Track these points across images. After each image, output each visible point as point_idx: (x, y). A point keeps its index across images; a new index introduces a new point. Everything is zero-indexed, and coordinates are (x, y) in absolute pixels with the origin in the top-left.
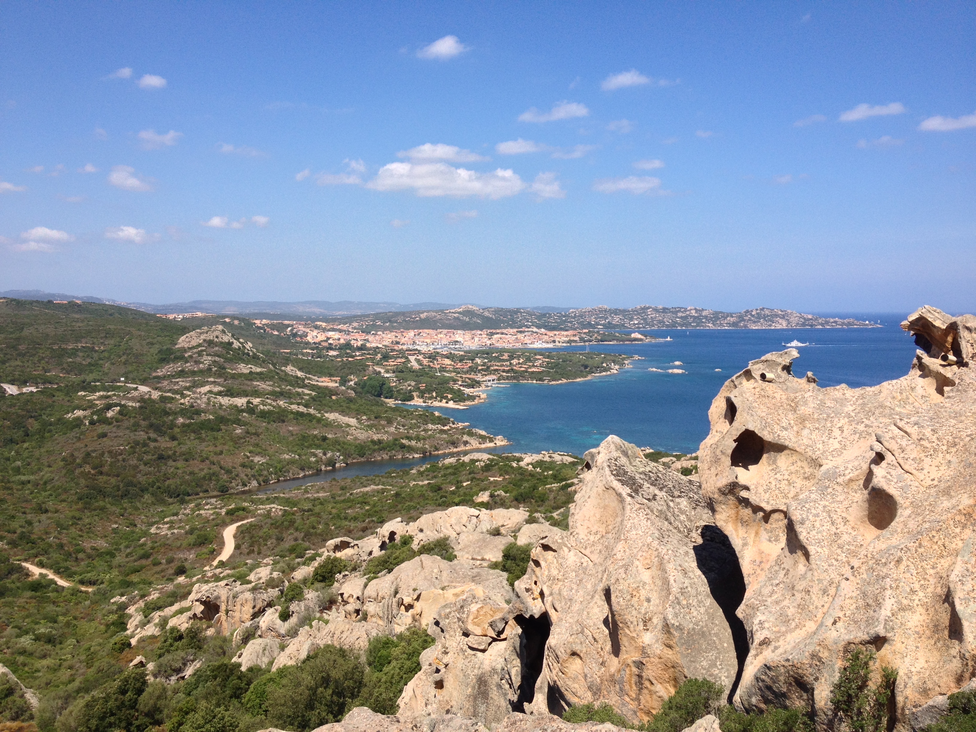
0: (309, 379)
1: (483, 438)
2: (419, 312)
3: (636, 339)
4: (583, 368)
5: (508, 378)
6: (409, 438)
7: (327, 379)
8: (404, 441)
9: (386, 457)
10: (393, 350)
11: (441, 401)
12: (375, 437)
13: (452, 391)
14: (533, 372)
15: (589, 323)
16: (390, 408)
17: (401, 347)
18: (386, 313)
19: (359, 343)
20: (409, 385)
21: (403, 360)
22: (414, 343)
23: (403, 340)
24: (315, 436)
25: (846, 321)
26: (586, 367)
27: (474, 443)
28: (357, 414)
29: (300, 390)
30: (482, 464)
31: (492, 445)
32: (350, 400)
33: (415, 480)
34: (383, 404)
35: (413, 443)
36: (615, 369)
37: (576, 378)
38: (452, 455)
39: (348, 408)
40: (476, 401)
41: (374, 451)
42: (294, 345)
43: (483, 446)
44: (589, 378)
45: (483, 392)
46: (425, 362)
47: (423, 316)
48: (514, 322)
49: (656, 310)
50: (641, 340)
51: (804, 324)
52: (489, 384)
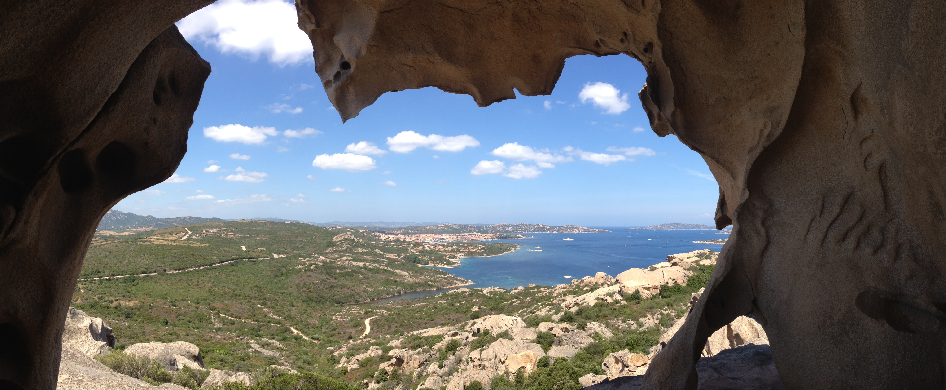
0: (385, 255)
1: (463, 282)
2: (426, 226)
3: (519, 237)
4: (500, 250)
5: (468, 255)
6: (431, 281)
7: (392, 255)
8: (429, 283)
9: (422, 290)
10: (417, 243)
11: (441, 265)
12: (417, 281)
13: (445, 260)
14: (479, 252)
15: (499, 230)
16: (420, 267)
17: (420, 241)
18: (412, 227)
19: (403, 240)
20: (427, 258)
21: (422, 247)
22: (425, 239)
23: (420, 238)
24: (392, 280)
25: (599, 230)
26: (501, 249)
27: (459, 284)
28: (407, 270)
29: (383, 260)
30: (468, 293)
31: (467, 284)
32: (403, 264)
33: (439, 301)
34: (417, 266)
35: (433, 283)
36: (513, 250)
37: (497, 254)
38: (451, 289)
39: (403, 268)
40: (456, 265)
41: (417, 287)
42: (376, 240)
43: (463, 285)
44: (503, 254)
45: (459, 261)
46: (432, 247)
47: (428, 228)
48: (467, 231)
49: (526, 225)
50: (521, 237)
51: (584, 231)
52: (460, 257)
